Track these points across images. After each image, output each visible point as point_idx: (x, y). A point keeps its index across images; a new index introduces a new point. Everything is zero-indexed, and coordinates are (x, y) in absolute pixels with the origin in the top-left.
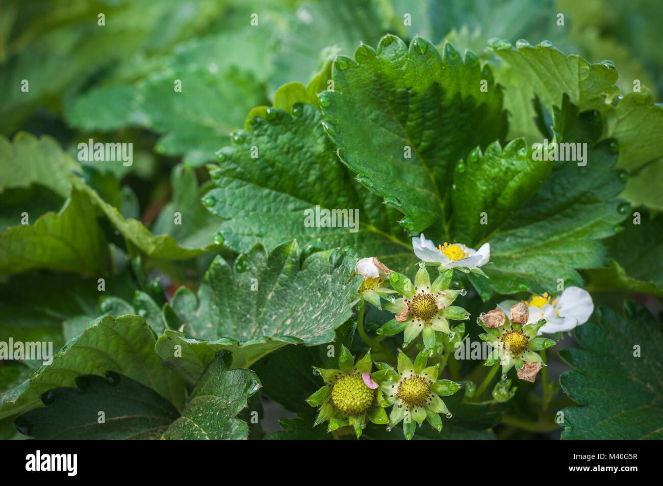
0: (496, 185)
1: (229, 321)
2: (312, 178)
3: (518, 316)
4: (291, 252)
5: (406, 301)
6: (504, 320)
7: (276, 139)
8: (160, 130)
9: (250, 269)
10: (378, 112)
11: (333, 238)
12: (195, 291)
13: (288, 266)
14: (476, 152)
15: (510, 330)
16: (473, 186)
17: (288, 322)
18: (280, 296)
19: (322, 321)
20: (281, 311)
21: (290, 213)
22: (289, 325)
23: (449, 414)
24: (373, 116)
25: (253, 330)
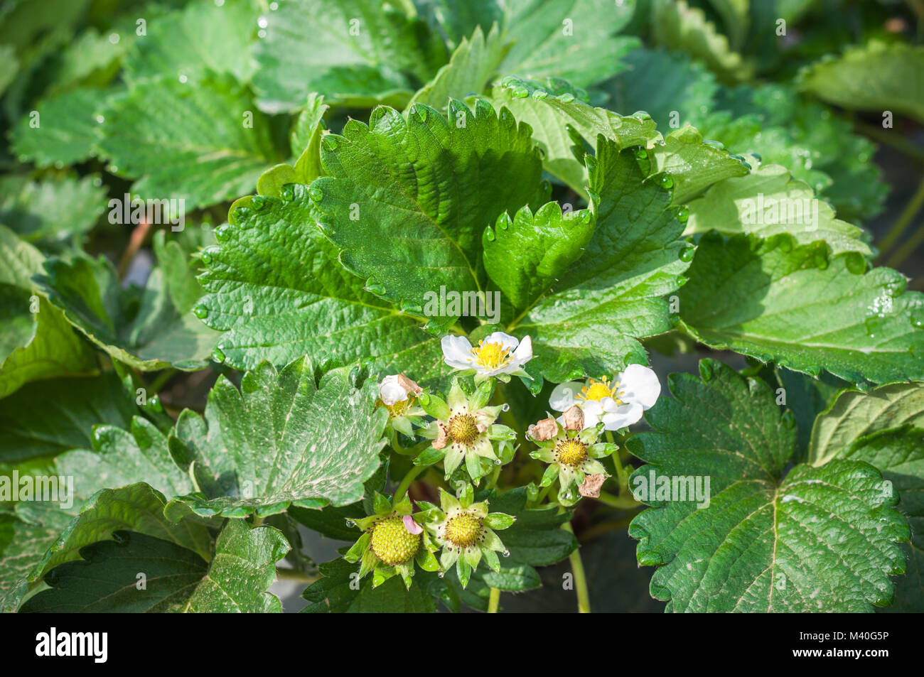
0: (532, 255)
1: (246, 445)
2: (316, 268)
3: (573, 422)
4: (304, 370)
5: (441, 425)
6: (557, 430)
7: (268, 230)
8: (130, 175)
9: (261, 388)
10: (382, 189)
11: (352, 334)
12: (201, 411)
13: (303, 385)
14: (504, 218)
15: (565, 439)
16: (506, 255)
17: (313, 449)
18: (300, 418)
19: (350, 457)
20: (303, 435)
21: (297, 311)
22: (314, 454)
23: (507, 552)
24: (377, 194)
25: (275, 455)
